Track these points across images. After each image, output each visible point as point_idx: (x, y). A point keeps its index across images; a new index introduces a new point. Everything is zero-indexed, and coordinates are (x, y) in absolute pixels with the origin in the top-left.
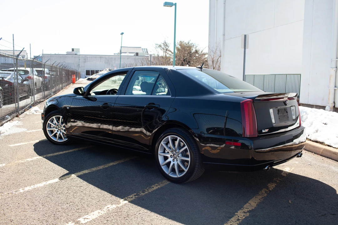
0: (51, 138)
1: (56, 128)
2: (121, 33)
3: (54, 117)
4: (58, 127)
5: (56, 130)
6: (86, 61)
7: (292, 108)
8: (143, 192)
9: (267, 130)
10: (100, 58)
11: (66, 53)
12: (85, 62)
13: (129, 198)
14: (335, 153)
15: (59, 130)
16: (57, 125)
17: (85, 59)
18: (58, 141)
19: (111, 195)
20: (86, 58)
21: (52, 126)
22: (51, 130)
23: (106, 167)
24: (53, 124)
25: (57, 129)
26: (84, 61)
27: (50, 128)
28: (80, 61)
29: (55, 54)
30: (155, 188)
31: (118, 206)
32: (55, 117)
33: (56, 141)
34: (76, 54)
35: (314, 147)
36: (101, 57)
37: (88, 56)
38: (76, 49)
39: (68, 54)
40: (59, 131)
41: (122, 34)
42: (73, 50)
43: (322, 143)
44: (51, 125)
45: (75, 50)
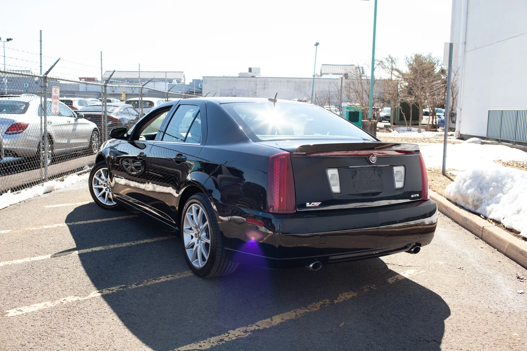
0: (98, 198)
1: (104, 185)
2: (315, 43)
3: (101, 170)
4: (106, 184)
5: (104, 188)
6: (266, 87)
7: (396, 169)
8: (136, 285)
9: (317, 204)
10: (288, 82)
11: (238, 76)
12: (264, 89)
13: (109, 290)
14: (522, 252)
15: (108, 188)
16: (106, 182)
17: (265, 84)
18: (106, 204)
19: (91, 283)
20: (266, 82)
21: (99, 183)
22: (98, 188)
23: (133, 244)
24: (101, 179)
25: (106, 187)
26: (263, 86)
27: (98, 184)
28: (258, 86)
29: (224, 77)
30: (163, 279)
31: (80, 299)
32: (103, 170)
33: (104, 203)
34: (253, 77)
35: (498, 239)
36: (288, 80)
37: (270, 79)
38: (254, 68)
39: (242, 76)
40: (108, 190)
41: (317, 44)
42: (250, 70)
43: (516, 233)
44: (98, 181)
45: (253, 70)
